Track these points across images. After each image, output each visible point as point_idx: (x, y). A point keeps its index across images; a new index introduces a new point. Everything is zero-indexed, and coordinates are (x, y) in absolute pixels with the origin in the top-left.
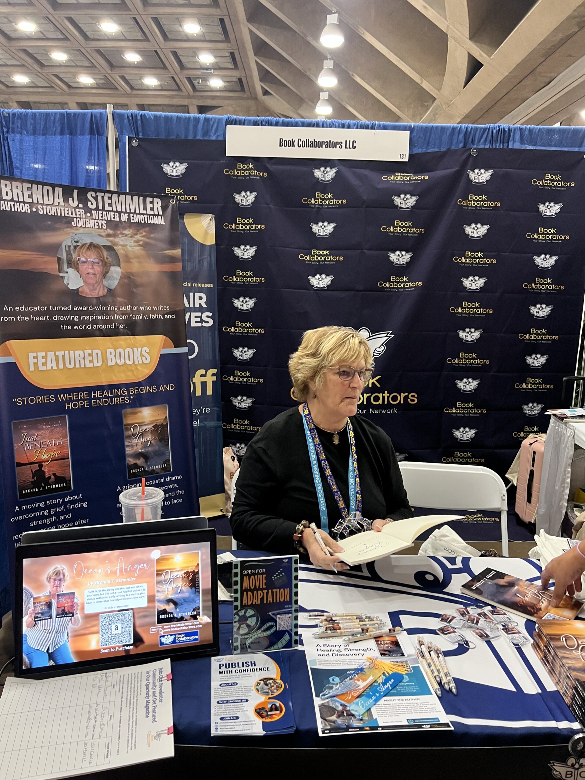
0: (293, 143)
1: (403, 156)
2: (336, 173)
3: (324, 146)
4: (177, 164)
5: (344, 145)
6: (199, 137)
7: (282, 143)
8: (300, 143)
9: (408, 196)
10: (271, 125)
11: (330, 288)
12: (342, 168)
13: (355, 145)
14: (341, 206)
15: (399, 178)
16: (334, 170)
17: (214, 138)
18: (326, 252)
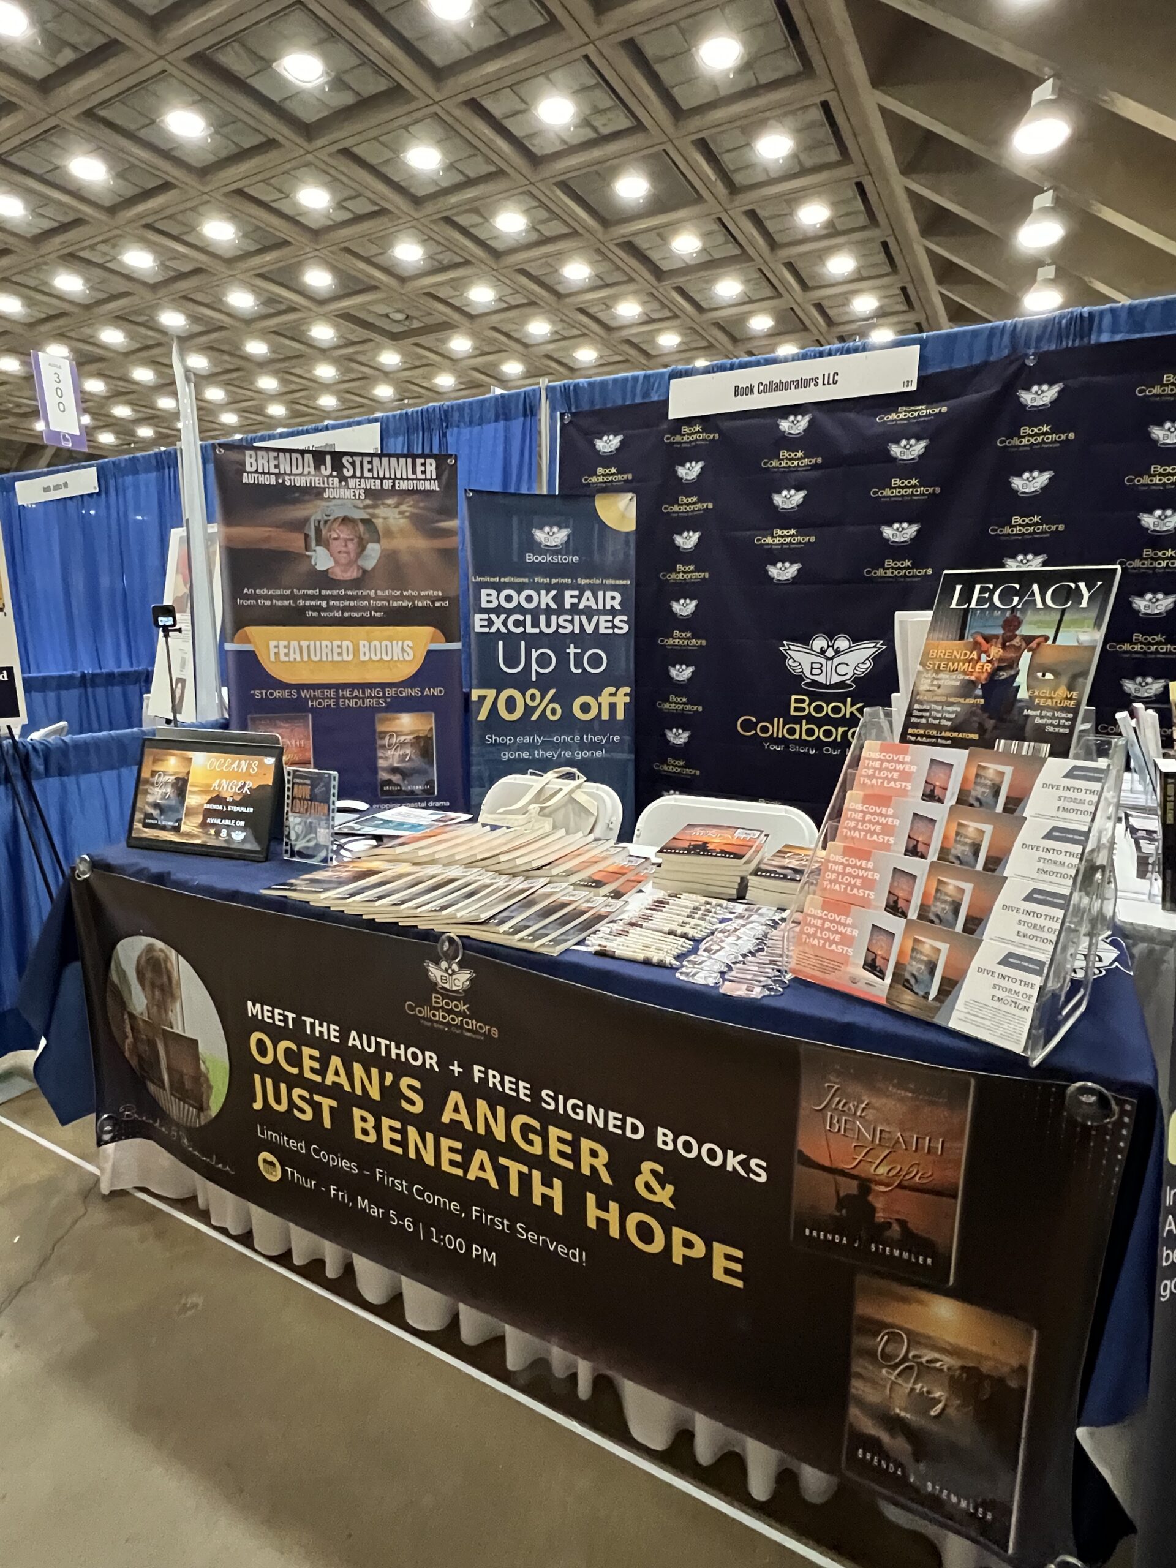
0: (752, 391)
1: (908, 383)
2: (810, 422)
3: (793, 387)
4: (611, 437)
5: (820, 381)
6: (638, 400)
7: (738, 391)
8: (762, 388)
9: (913, 441)
10: (725, 370)
11: (795, 580)
12: (818, 414)
13: (836, 378)
14: (815, 467)
15: (902, 416)
16: (807, 418)
17: (655, 398)
18: (793, 532)
